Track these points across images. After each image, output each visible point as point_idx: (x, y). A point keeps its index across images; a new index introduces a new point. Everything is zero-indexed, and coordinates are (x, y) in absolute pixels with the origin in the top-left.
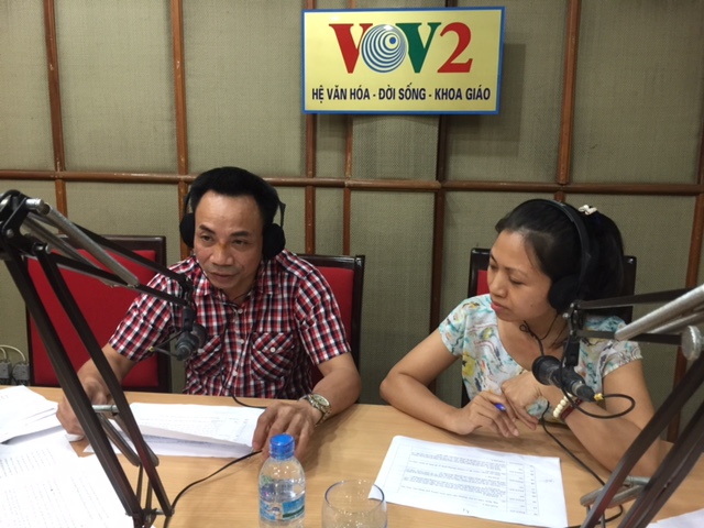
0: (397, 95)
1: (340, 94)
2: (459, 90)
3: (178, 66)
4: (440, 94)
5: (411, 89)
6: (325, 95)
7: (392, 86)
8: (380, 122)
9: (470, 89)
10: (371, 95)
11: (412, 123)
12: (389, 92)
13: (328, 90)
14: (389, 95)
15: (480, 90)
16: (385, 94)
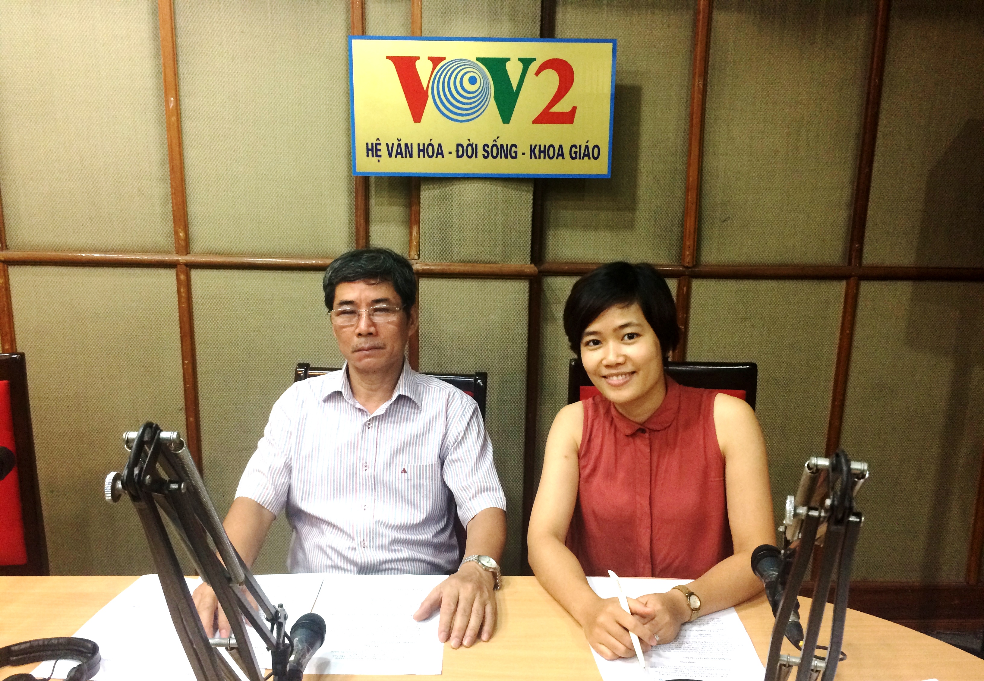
0: (481, 152)
1: (404, 151)
2: (561, 147)
3: (171, 105)
4: (537, 151)
5: (499, 143)
6: (384, 152)
7: (474, 141)
8: (458, 188)
9: (574, 146)
10: (445, 152)
11: (500, 189)
12: (470, 148)
13: (387, 144)
14: (470, 154)
15: (587, 147)
16: (465, 151)
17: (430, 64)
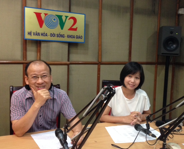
0: (56, 36)
1: (37, 34)
2: (74, 36)
4: (69, 36)
5: (60, 34)
6: (32, 34)
7: (54, 33)
8: (51, 44)
9: (77, 36)
10: (48, 35)
11: (61, 44)
12: (54, 35)
13: (33, 33)
14: (54, 36)
15: (80, 36)
16: (52, 35)
17: (44, 15)
